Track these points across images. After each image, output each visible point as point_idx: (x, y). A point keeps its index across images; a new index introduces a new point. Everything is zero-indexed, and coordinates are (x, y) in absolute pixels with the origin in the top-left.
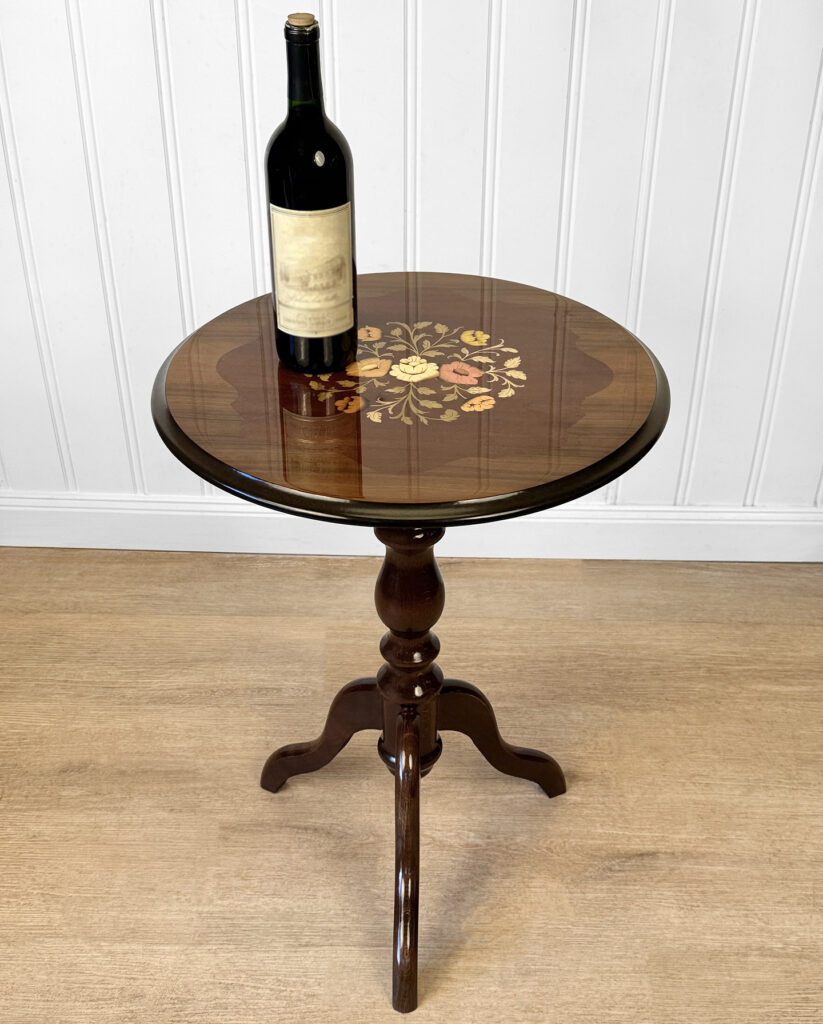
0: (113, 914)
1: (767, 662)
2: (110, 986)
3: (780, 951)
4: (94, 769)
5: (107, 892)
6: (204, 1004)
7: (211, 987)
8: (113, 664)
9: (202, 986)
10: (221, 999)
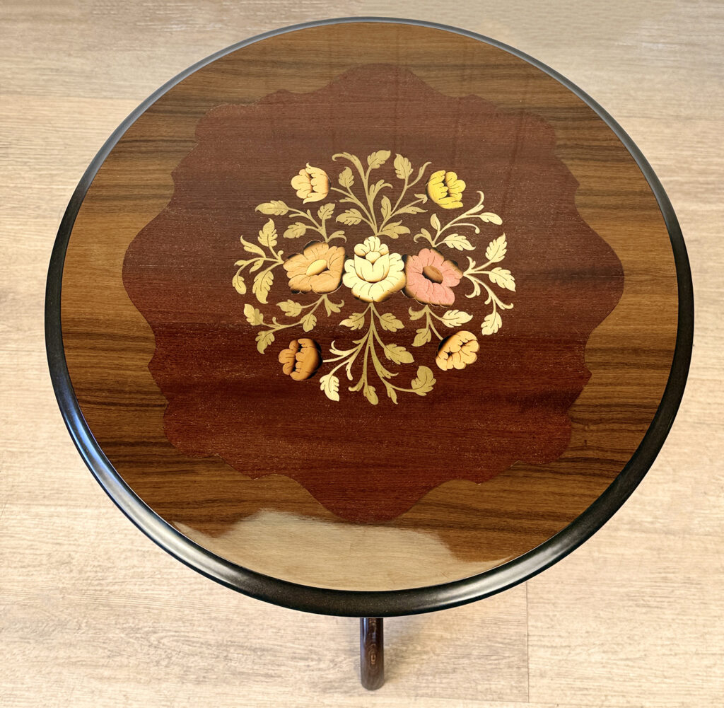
0: (39, 471)
1: (690, 170)
2: (38, 552)
3: (648, 525)
4: (14, 299)
5: (32, 447)
6: (123, 572)
7: (129, 554)
8: (25, 163)
9: (121, 553)
10: (138, 567)
